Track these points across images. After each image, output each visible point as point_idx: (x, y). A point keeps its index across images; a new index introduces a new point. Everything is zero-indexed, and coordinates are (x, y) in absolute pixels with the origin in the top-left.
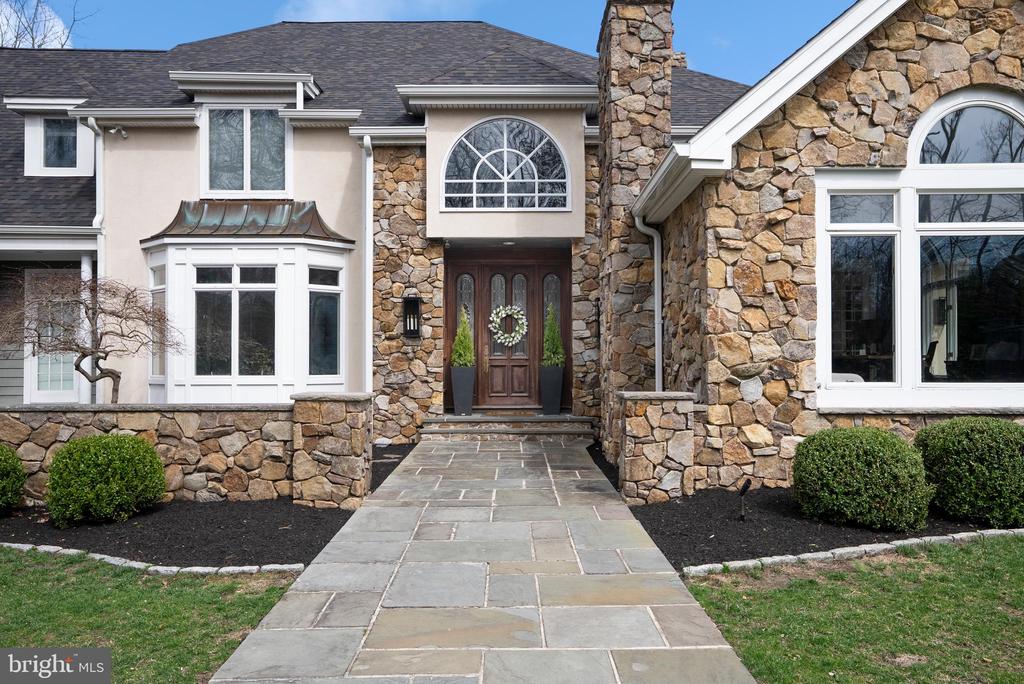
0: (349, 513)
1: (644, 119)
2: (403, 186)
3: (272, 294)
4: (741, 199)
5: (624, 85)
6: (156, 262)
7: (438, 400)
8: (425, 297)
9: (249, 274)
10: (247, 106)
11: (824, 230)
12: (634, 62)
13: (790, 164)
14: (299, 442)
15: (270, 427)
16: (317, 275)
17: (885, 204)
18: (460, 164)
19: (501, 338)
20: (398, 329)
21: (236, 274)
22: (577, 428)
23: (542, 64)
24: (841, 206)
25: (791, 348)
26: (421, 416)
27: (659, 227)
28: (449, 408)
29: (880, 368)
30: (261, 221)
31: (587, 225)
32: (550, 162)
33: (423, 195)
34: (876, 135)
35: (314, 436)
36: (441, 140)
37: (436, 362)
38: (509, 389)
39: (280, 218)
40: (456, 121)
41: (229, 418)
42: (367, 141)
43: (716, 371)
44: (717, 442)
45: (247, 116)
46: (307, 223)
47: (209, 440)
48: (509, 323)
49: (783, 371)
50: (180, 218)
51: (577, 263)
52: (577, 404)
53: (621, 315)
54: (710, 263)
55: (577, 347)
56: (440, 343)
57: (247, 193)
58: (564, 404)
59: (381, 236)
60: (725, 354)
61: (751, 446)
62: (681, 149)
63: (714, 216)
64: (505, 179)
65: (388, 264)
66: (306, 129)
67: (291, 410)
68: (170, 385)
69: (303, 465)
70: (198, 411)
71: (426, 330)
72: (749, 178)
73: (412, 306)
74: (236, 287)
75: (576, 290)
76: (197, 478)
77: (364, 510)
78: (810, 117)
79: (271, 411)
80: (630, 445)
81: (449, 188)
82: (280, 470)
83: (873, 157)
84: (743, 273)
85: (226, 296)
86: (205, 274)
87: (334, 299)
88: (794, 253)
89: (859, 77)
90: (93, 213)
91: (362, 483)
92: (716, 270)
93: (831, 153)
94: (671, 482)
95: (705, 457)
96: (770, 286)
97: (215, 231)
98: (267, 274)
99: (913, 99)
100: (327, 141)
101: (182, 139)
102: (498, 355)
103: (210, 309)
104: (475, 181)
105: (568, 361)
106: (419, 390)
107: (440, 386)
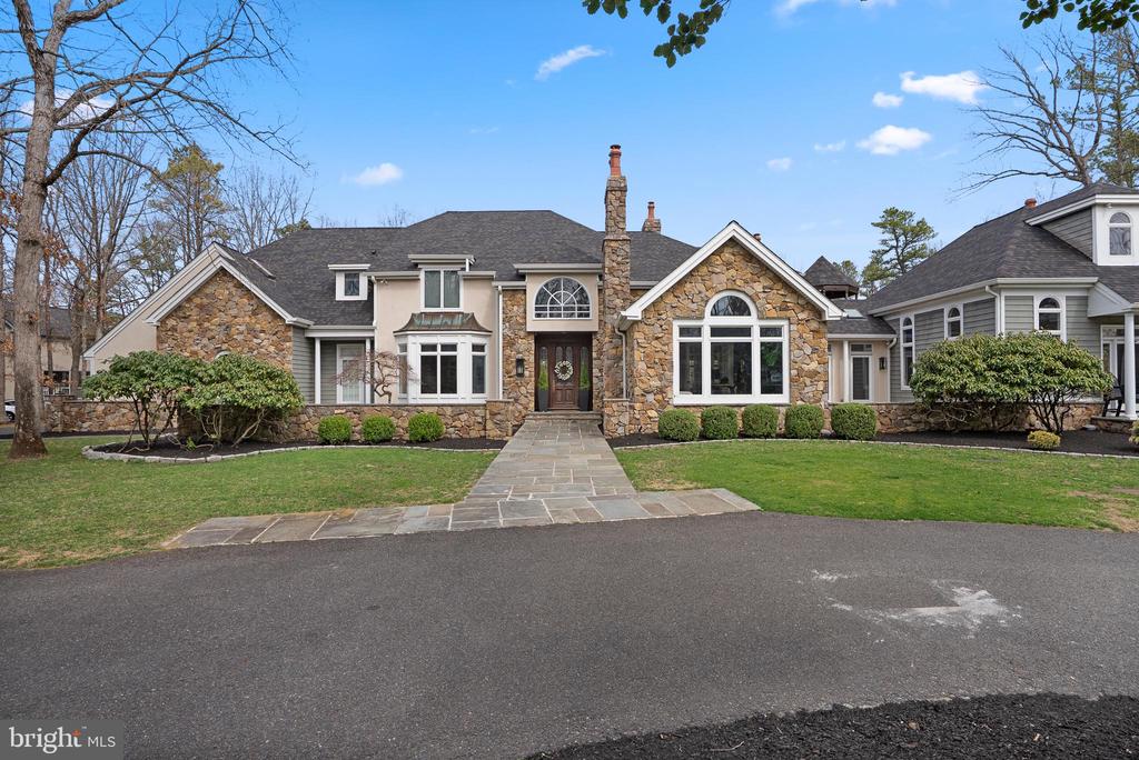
0: (506, 442)
1: (619, 288)
2: (515, 308)
3: (455, 357)
4: (646, 329)
5: (611, 273)
6: (402, 341)
7: (532, 405)
8: (526, 358)
9: (445, 347)
10: (442, 269)
11: (677, 339)
12: (614, 264)
13: (664, 316)
14: (488, 417)
15: (477, 411)
16: (476, 348)
17: (698, 331)
18: (542, 297)
19: (561, 376)
20: (514, 372)
21: (439, 348)
22: (595, 417)
23: (578, 251)
24: (684, 331)
25: (664, 382)
26: (524, 412)
27: (624, 332)
28: (537, 409)
29: (697, 390)
30: (449, 323)
31: (600, 325)
32: (583, 298)
33: (525, 312)
34: (694, 306)
35: (493, 414)
36: (533, 288)
37: (531, 388)
38: (564, 400)
39: (458, 321)
40: (540, 278)
41: (462, 408)
42: (500, 288)
43: (637, 391)
44: (638, 417)
45: (442, 273)
46: (470, 323)
47: (455, 417)
48: (564, 370)
49: (661, 391)
50: (411, 322)
51: (595, 342)
52: (595, 406)
53: (609, 368)
54: (636, 352)
55: (595, 380)
56: (533, 379)
57: (442, 309)
58: (590, 408)
59: (506, 330)
60: (641, 385)
61: (650, 418)
62: (623, 313)
63: (637, 335)
64: (562, 305)
65: (509, 343)
66: (468, 279)
67: (485, 405)
68: (410, 397)
69: (489, 425)
70: (451, 406)
71: (527, 373)
72: (649, 321)
73: (520, 362)
74: (439, 353)
75: (594, 355)
76: (452, 430)
77: (511, 441)
78: (670, 299)
79: (477, 406)
80: (606, 418)
81: (537, 309)
82: (481, 427)
83: (693, 314)
84: (647, 356)
85: (435, 357)
86: (425, 347)
87: (483, 358)
88: (665, 348)
89: (688, 285)
90: (372, 319)
91: (510, 432)
92: (638, 354)
93: (678, 313)
94: (621, 431)
95: (633, 422)
96: (657, 360)
97: (429, 328)
98: (453, 347)
99: (707, 293)
100: (479, 284)
101: (412, 283)
102: (559, 384)
103: (428, 363)
104: (548, 306)
105: (591, 387)
106: (523, 400)
107: (533, 399)
